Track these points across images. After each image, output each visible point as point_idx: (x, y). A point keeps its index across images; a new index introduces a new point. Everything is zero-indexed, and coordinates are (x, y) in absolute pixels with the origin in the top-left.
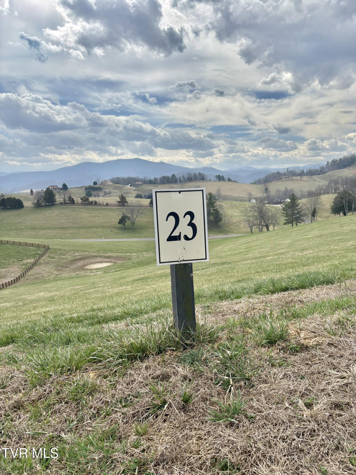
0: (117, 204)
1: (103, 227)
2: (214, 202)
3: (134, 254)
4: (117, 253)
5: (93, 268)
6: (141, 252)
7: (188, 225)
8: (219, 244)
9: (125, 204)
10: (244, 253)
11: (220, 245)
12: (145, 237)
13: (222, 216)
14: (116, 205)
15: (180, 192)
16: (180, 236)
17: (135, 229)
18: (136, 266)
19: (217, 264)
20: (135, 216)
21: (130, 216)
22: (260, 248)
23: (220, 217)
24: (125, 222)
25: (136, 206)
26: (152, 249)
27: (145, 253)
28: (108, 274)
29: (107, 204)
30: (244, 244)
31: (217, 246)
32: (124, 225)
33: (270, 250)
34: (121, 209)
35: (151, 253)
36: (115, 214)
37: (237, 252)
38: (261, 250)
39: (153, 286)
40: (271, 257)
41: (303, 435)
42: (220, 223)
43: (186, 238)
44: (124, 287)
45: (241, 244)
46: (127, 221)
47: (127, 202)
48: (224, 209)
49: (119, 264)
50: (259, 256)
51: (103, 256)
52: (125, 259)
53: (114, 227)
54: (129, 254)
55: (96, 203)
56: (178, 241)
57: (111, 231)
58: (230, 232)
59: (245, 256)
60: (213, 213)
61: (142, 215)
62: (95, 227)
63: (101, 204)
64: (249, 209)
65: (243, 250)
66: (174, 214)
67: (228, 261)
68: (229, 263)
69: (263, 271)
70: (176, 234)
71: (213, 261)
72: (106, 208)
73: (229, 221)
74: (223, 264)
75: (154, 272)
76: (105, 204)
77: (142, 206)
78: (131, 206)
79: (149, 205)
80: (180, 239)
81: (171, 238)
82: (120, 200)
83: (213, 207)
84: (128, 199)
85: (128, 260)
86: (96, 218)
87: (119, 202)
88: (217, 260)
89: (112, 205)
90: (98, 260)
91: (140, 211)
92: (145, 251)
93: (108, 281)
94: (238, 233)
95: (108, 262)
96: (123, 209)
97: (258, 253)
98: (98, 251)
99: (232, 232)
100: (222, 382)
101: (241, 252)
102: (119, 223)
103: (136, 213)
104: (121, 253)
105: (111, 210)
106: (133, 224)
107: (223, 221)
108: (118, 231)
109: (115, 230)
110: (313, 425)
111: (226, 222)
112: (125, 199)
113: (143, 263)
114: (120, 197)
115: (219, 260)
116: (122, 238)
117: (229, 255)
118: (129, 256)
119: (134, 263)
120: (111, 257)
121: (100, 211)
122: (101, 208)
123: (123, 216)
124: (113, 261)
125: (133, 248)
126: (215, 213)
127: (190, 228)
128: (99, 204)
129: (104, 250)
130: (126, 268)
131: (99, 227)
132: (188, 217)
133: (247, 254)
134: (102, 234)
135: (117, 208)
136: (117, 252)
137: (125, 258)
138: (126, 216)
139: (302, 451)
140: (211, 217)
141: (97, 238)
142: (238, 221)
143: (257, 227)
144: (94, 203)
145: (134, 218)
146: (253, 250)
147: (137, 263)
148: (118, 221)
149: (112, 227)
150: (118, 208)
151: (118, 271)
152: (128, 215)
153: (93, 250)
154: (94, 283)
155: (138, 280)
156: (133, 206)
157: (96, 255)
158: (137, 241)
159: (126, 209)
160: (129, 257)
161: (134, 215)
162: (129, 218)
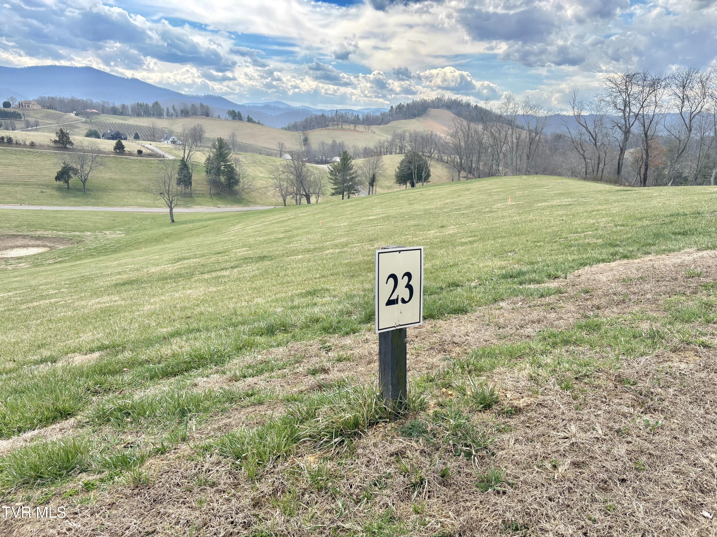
0: (52, 144)
1: (26, 184)
2: (228, 154)
3: (88, 233)
4: (55, 232)
5: (9, 256)
6: (101, 230)
7: (406, 287)
8: (237, 221)
9: (68, 146)
10: (286, 240)
11: (238, 223)
12: (106, 205)
13: (239, 176)
14: (49, 147)
15: (400, 251)
16: (397, 299)
17: (88, 190)
18: (94, 253)
19: (252, 258)
20: (88, 169)
21: (79, 167)
22: (308, 233)
23: (237, 177)
24: (69, 177)
25: (89, 152)
26: (120, 226)
27: (108, 232)
28: (42, 269)
29: (32, 145)
30: (276, 223)
31: (235, 225)
32: (67, 182)
33: (323, 238)
34: (62, 154)
35: (119, 232)
36: (48, 162)
37: (273, 237)
38: (309, 236)
39: (163, 298)
40: (331, 251)
41: (564, 493)
42: (237, 188)
43: (404, 301)
44: (106, 298)
45: (273, 223)
46: (73, 175)
47: (71, 143)
48: (242, 166)
49: (60, 250)
50: (312, 247)
51: (28, 236)
52: (71, 242)
53: (47, 186)
54: (77, 233)
55: (10, 140)
56: (396, 305)
57: (42, 192)
58: (251, 202)
59: (288, 246)
60: (224, 170)
61: (101, 167)
62: (8, 184)
63: (20, 144)
64: (281, 169)
65: (281, 236)
66: (393, 276)
67: (265, 254)
68: (271, 258)
69: (332, 275)
70: (394, 297)
71: (240, 252)
72: (30, 152)
73: (250, 185)
74: (262, 258)
75: (145, 270)
76: (28, 143)
77: (99, 152)
78: (80, 151)
79: (113, 150)
80: (397, 303)
81: (390, 302)
82: (57, 139)
83: (225, 161)
84: (72, 138)
85: (78, 243)
86: (11, 168)
87: (55, 142)
88: (247, 251)
89: (41, 146)
90: (19, 243)
91: (98, 159)
92: (108, 229)
93: (60, 285)
94: (265, 205)
95: (38, 246)
96: (65, 154)
97: (306, 241)
98: (17, 227)
99: (255, 203)
100: (463, 454)
101: (280, 239)
102: (58, 178)
103: (90, 163)
104: (62, 230)
105: (41, 155)
106: (84, 182)
107: (241, 184)
108: (55, 193)
109: (49, 191)
110: (567, 484)
111: (246, 186)
112: (68, 138)
113: (107, 249)
114: (57, 133)
115: (249, 250)
116: (64, 205)
117: (261, 243)
118: (79, 236)
119: (90, 249)
120: (45, 237)
121: (19, 156)
122: (21, 151)
123: (64, 167)
124: (49, 245)
125: (86, 223)
126: (228, 171)
127: (407, 290)
128: (17, 143)
129: (30, 226)
130: (76, 257)
131: (18, 185)
132: (406, 278)
133: (289, 243)
134: (24, 197)
135: (51, 153)
136: (54, 230)
137: (71, 239)
138: (70, 167)
139: (568, 506)
140: (221, 177)
141: (14, 203)
142: (265, 186)
143: (293, 197)
144: (5, 140)
145: (86, 172)
146: (297, 235)
147: (95, 249)
148: (56, 175)
149: (43, 185)
150: (55, 153)
151: (60, 262)
152: (75, 166)
153: (8, 225)
154: (34, 289)
155: (124, 284)
156: (84, 151)
157: (15, 233)
158: (92, 211)
159: (69, 154)
160: (79, 239)
161: (85, 167)
162: (76, 171)
